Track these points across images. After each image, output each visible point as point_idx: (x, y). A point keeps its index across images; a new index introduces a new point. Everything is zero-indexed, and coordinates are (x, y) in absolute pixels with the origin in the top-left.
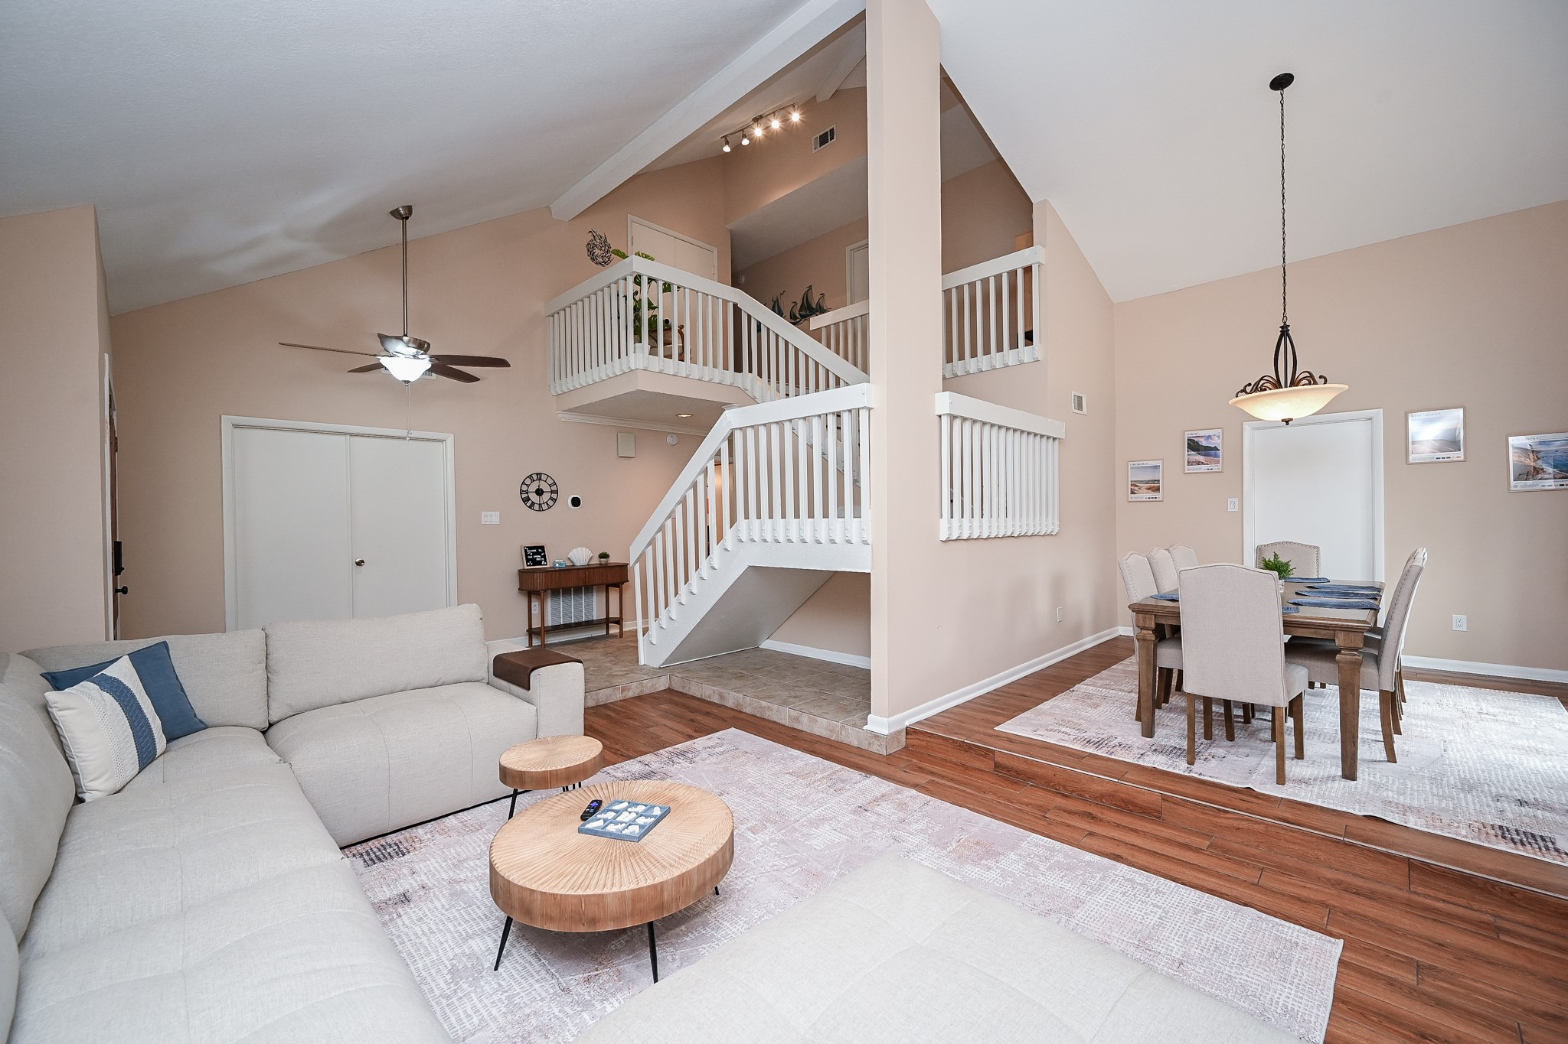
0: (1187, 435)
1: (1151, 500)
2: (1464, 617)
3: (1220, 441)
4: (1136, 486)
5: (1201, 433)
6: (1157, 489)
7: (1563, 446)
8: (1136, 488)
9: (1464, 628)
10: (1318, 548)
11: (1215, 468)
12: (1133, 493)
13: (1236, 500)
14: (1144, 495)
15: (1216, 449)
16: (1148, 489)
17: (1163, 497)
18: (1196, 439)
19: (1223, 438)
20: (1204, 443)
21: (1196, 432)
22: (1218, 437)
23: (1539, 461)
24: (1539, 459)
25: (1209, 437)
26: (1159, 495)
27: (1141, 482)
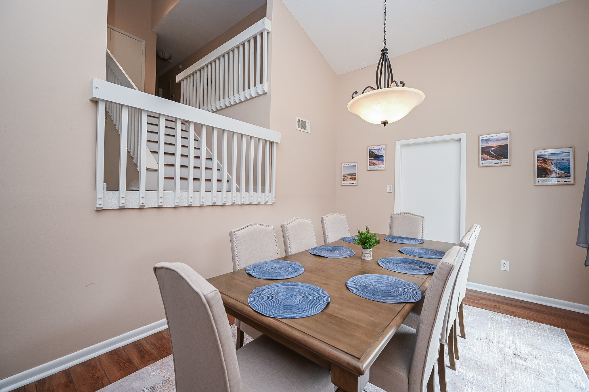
0: (370, 148)
1: (352, 184)
2: (508, 262)
3: (384, 152)
4: (345, 177)
5: (375, 147)
6: (355, 179)
7: (567, 156)
8: (345, 178)
9: (508, 269)
10: (423, 217)
11: (382, 167)
12: (344, 180)
13: (391, 186)
14: (349, 182)
15: (382, 156)
16: (351, 179)
17: (357, 184)
18: (373, 151)
19: (386, 150)
20: (377, 153)
21: (373, 147)
22: (384, 149)
23: (552, 166)
24: (552, 164)
25: (379, 150)
26: (355, 182)
27: (348, 174)
